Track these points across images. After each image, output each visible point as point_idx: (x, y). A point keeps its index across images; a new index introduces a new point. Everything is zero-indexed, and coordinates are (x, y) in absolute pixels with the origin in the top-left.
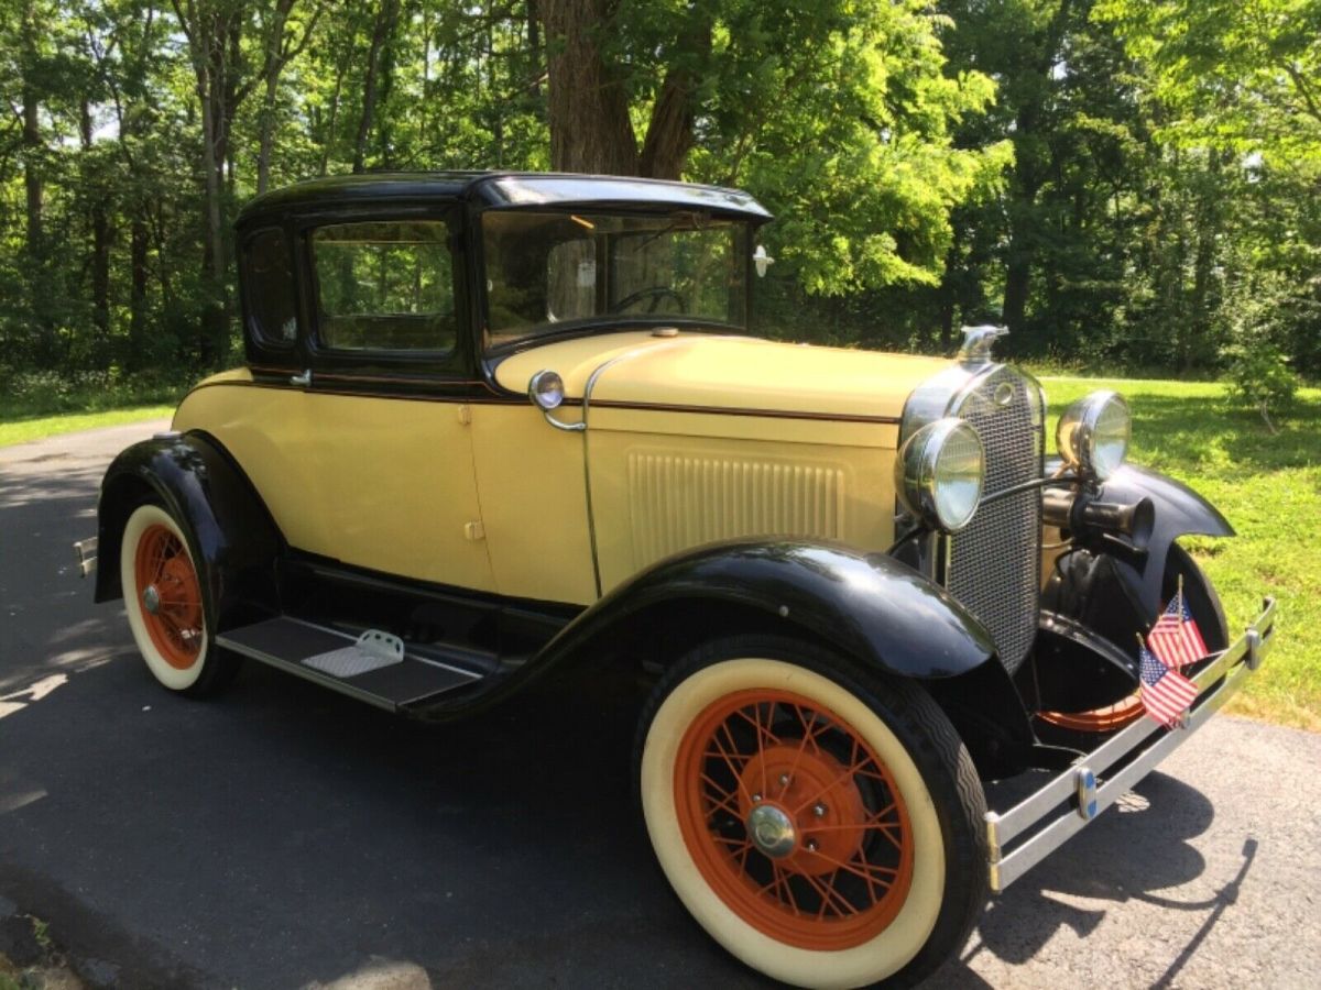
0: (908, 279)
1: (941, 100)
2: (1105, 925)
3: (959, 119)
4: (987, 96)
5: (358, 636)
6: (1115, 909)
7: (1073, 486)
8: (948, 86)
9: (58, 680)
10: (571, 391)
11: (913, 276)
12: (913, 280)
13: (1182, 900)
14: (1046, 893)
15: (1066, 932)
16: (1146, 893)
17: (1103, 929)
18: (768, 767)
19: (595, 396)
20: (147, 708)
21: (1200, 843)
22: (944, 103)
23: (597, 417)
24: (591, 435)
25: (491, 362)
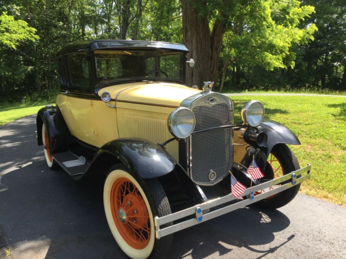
0: (278, 67)
1: (298, 14)
2: (229, 254)
3: (304, 19)
4: (312, 11)
5: (79, 156)
6: (237, 250)
7: (247, 128)
8: (299, 10)
9: (30, 163)
10: (113, 97)
11: (280, 66)
12: (280, 68)
13: (259, 250)
14: (220, 242)
15: (217, 253)
16: (249, 246)
17: (228, 255)
18: (131, 198)
19: (118, 99)
20: (43, 171)
21: (277, 234)
22: (298, 15)
23: (119, 104)
24: (117, 109)
25: (97, 89)
